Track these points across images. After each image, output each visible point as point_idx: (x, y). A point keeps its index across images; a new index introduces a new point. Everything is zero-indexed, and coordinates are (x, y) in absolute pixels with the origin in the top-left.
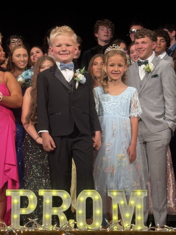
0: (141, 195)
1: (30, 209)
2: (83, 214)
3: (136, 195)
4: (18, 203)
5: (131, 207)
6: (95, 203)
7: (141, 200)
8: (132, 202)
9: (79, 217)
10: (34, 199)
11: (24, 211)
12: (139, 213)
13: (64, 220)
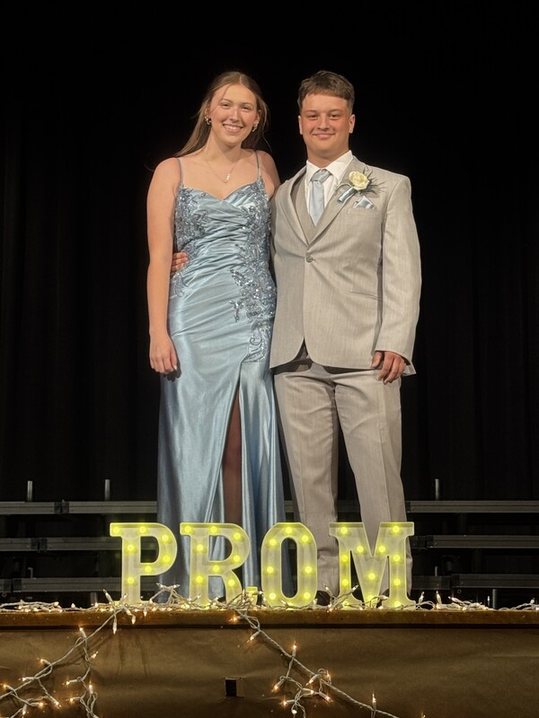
0: (402, 533)
1: (161, 564)
2: (276, 573)
3: (390, 533)
4: (136, 552)
5: (378, 559)
6: (303, 550)
7: (401, 543)
8: (381, 549)
9: (267, 582)
10: (170, 542)
11: (149, 569)
12: (397, 571)
13: (236, 587)
